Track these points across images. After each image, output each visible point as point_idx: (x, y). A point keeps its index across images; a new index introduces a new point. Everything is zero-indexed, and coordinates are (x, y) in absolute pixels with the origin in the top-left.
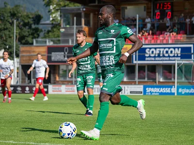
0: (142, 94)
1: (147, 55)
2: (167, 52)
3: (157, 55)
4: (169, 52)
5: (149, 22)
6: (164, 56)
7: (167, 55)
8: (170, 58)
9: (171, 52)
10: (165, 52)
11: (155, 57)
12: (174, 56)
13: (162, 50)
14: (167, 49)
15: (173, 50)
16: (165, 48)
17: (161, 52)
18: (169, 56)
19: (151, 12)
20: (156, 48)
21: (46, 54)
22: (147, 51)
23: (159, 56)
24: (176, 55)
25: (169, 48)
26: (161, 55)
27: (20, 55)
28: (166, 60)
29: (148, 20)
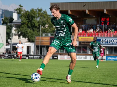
0: (106, 60)
1: (101, 42)
2: (111, 41)
3: (106, 42)
4: (112, 41)
5: (98, 27)
6: (110, 43)
7: (111, 42)
8: (113, 44)
9: (113, 41)
10: (110, 41)
11: (105, 43)
12: (115, 43)
13: (109, 40)
14: (111, 40)
15: (114, 40)
16: (110, 39)
17: (108, 41)
18: (112, 43)
19: (99, 22)
20: (106, 39)
21: (49, 40)
22: (101, 40)
23: (107, 42)
24: (116, 42)
25: (112, 39)
26: (108, 42)
27: (35, 41)
28: (111, 45)
29: (98, 25)
